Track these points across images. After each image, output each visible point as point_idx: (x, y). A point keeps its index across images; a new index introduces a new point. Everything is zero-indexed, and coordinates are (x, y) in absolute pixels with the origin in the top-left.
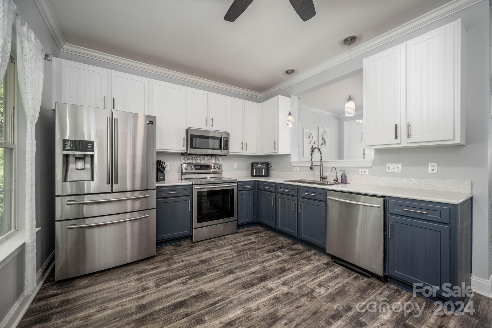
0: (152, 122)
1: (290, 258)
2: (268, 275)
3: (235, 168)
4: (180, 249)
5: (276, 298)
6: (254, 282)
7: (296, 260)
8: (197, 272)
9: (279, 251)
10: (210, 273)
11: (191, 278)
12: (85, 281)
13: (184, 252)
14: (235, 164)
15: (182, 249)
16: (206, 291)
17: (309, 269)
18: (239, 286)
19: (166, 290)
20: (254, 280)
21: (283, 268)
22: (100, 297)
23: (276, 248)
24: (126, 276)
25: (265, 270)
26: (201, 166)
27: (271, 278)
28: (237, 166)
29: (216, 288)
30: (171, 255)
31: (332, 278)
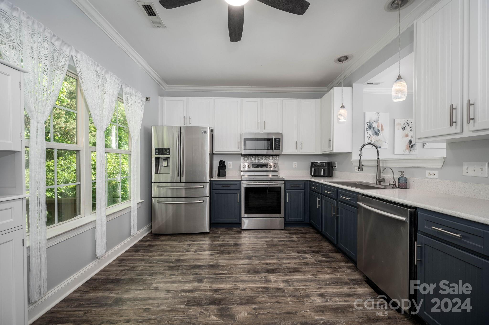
0: (206, 131)
1: (314, 263)
2: (277, 269)
3: (294, 167)
4: (230, 232)
5: (267, 289)
6: (260, 271)
7: (321, 266)
8: (226, 251)
9: (310, 254)
10: (233, 254)
11: (218, 253)
12: (165, 238)
13: (230, 235)
14: (294, 163)
15: (230, 233)
16: (220, 264)
17: (326, 278)
18: (246, 269)
19: (198, 255)
20: (262, 269)
21: (298, 269)
22: (165, 248)
23: (310, 251)
24: (184, 241)
25: (279, 265)
26: (258, 165)
27: (278, 272)
28: (296, 165)
29: (228, 265)
30: (220, 235)
31: (344, 294)
